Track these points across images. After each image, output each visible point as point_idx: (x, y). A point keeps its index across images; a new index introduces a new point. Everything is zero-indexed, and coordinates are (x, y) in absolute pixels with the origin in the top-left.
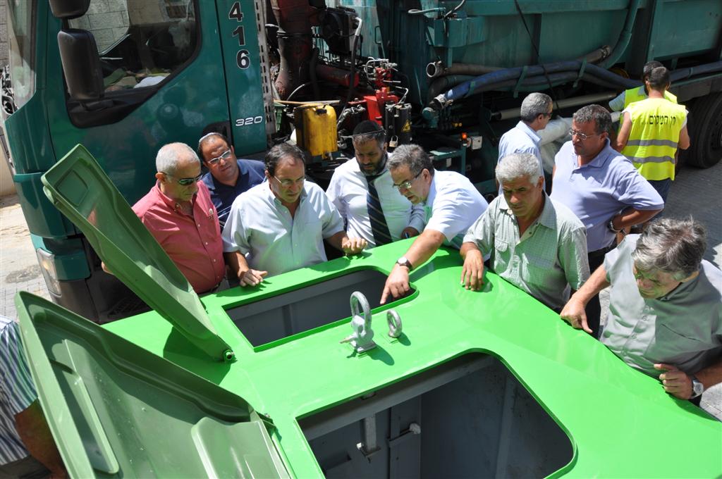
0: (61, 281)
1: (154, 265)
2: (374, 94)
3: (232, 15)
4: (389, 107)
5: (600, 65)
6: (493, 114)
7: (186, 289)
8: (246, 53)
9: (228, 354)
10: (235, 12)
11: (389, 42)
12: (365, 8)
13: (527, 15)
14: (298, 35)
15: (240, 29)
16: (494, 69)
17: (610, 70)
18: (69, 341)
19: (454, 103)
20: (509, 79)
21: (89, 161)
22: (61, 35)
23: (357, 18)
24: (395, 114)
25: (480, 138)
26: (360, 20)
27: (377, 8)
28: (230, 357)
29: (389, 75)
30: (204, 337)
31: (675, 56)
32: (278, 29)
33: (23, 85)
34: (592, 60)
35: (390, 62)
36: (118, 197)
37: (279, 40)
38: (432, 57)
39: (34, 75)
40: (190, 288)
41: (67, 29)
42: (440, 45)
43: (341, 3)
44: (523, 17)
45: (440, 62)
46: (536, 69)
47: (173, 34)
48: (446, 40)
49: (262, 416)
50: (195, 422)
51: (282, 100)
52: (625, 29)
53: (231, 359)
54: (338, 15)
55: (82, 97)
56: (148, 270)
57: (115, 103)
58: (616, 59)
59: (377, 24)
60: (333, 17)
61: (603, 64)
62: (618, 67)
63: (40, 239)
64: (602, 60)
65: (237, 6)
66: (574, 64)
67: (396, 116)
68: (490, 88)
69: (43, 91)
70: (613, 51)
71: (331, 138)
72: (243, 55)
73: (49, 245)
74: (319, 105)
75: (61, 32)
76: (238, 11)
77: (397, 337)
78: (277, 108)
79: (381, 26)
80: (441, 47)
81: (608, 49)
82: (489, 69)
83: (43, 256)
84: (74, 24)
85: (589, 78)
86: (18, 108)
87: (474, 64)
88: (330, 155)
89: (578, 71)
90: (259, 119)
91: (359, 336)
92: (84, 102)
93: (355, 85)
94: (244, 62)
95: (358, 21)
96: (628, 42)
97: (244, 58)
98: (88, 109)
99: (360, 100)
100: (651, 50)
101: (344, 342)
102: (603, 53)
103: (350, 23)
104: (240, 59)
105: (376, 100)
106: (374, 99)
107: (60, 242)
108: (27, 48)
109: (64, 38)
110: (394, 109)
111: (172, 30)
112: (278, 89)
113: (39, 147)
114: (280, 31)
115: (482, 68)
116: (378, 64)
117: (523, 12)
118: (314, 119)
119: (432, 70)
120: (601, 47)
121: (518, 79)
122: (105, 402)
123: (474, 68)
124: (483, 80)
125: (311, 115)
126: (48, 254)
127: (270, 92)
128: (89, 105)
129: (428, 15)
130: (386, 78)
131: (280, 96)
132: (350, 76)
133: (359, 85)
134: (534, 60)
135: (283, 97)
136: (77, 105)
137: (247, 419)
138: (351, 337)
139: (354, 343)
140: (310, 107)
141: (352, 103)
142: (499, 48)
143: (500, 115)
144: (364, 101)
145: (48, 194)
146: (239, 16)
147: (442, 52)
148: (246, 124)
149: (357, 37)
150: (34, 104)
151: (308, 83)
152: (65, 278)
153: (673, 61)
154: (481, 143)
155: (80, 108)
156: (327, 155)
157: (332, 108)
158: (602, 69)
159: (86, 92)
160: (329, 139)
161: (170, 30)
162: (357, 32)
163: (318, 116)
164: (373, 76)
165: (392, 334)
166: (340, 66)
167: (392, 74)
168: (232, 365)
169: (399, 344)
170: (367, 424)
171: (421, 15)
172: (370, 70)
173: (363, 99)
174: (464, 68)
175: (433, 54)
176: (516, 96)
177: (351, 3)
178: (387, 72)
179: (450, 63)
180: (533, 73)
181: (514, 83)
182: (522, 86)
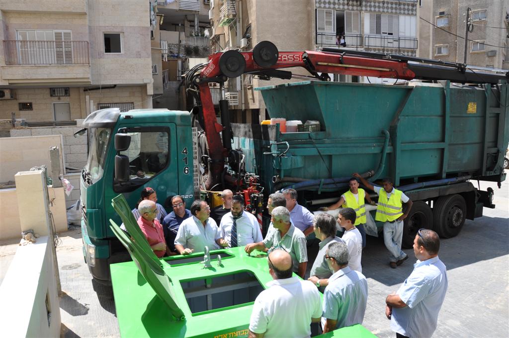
0: (96, 258)
3: (183, 152)
4: (252, 195)
6: (308, 202)
10: (185, 151)
11: (259, 166)
13: (323, 155)
14: (217, 161)
15: (186, 158)
16: (308, 180)
20: (315, 185)
26: (244, 156)
27: (255, 150)
31: (416, 176)
32: (208, 157)
35: (256, 175)
37: (209, 163)
39: (103, 171)
41: (119, 155)
42: (278, 168)
43: (241, 146)
44: (321, 156)
45: (278, 176)
46: (329, 181)
47: (159, 157)
48: (280, 166)
52: (381, 162)
54: (235, 153)
55: (120, 180)
57: (132, 184)
58: (378, 177)
59: (254, 157)
60: (232, 154)
61: (370, 179)
62: (379, 181)
64: (369, 177)
65: (186, 149)
67: (255, 199)
68: (303, 189)
70: (375, 173)
72: (187, 168)
75: (117, 156)
77: (220, 265)
78: (203, 194)
79: (256, 159)
81: (372, 172)
82: (305, 180)
83: (90, 247)
86: (93, 183)
87: (297, 177)
90: (191, 196)
92: (121, 182)
93: (240, 185)
94: (186, 172)
96: (383, 169)
97: (187, 170)
99: (241, 192)
100: (397, 173)
102: (369, 174)
103: (240, 157)
104: (185, 170)
106: (247, 191)
107: (99, 240)
109: (118, 158)
110: (255, 196)
111: (159, 155)
112: (206, 186)
114: (209, 159)
115: (301, 179)
116: (251, 175)
117: (322, 154)
118: (216, 198)
119: (274, 179)
120: (368, 171)
121: (319, 185)
123: (296, 179)
124: (300, 185)
125: (215, 196)
126: (92, 246)
128: (122, 184)
129: (273, 155)
130: (254, 182)
131: (206, 188)
132: (238, 181)
133: (242, 185)
134: (330, 177)
135: (208, 189)
136: (117, 183)
139: (204, 265)
140: (216, 193)
141: (238, 193)
142: (311, 170)
143: (312, 202)
146: (186, 153)
147: (279, 171)
148: (185, 197)
149: (242, 163)
150: (100, 182)
151: (220, 183)
152: (98, 257)
153: (415, 179)
155: (118, 185)
159: (122, 178)
162: (242, 161)
163: (218, 197)
164: (248, 181)
165: (218, 264)
166: (236, 176)
167: (256, 180)
169: (220, 267)
170: (208, 297)
171: (271, 155)
172: (247, 178)
173: (243, 191)
174: (291, 179)
175: (276, 172)
176: (319, 193)
177: (244, 147)
178: (255, 180)
179: (282, 177)
180: (327, 182)
181: (318, 187)
182: (323, 188)
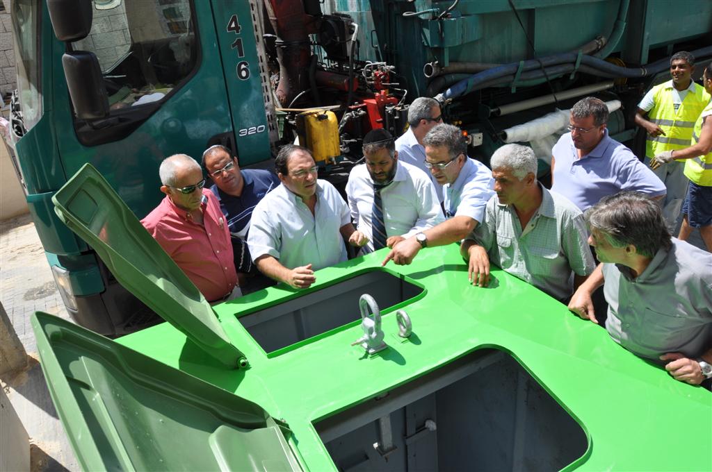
0: (77, 296)
1: (166, 277)
2: (373, 97)
3: (230, 29)
4: (389, 109)
5: (595, 55)
6: (492, 110)
7: (198, 299)
8: (245, 64)
9: (242, 361)
10: (233, 25)
11: (385, 45)
12: (360, 13)
13: (521, 11)
14: (296, 43)
15: (239, 40)
16: (491, 66)
17: (605, 60)
18: (86, 358)
19: (452, 102)
20: (506, 75)
21: (98, 179)
22: (66, 58)
23: (353, 24)
24: (395, 116)
25: (481, 135)
26: (356, 26)
27: (372, 13)
28: (244, 364)
29: (387, 78)
30: (218, 346)
31: (670, 42)
32: (276, 39)
33: (31, 108)
34: (588, 51)
35: (387, 65)
36: (127, 212)
37: (278, 49)
38: (428, 57)
39: (41, 98)
40: (202, 298)
41: (70, 51)
42: (436, 46)
43: (336, 9)
44: (516, 14)
45: (437, 62)
46: (532, 64)
47: (174, 50)
48: (442, 40)
49: (277, 422)
50: (212, 431)
51: (283, 108)
52: (619, 18)
53: (246, 366)
54: (334, 21)
55: (88, 116)
56: (160, 283)
57: (121, 120)
58: (612, 49)
59: (373, 28)
60: (329, 23)
61: (598, 55)
62: (614, 56)
63: (55, 257)
64: (598, 50)
65: (234, 19)
66: (570, 57)
67: (397, 118)
68: (487, 85)
69: (51, 113)
70: (608, 41)
71: (333, 142)
72: (243, 66)
73: (63, 262)
74: (320, 111)
75: (65, 55)
76: (236, 24)
77: (408, 337)
78: (279, 116)
79: (377, 30)
80: (437, 48)
81: (603, 39)
82: (485, 66)
83: (58, 273)
84: (78, 46)
85: (586, 69)
86: (28, 131)
88: (334, 159)
89: (574, 63)
90: (261, 129)
91: (370, 337)
92: (91, 121)
93: (355, 89)
94: (244, 73)
95: (354, 27)
96: (623, 31)
97: (244, 69)
98: (95, 128)
99: (360, 103)
100: (646, 38)
101: (355, 344)
102: (598, 44)
103: (346, 28)
104: (240, 71)
105: (376, 103)
106: (373, 102)
107: (74, 258)
108: (33, 72)
109: (68, 60)
110: (394, 111)
111: (173, 45)
112: (279, 98)
113: (49, 167)
114: (278, 40)
115: (479, 66)
116: (375, 67)
117: (516, 8)
118: (316, 125)
119: (429, 70)
120: (596, 38)
121: (514, 74)
122: (124, 416)
123: (470, 66)
124: (481, 77)
125: (312, 121)
126: (63, 271)
127: (271, 101)
128: (95, 124)
129: (422, 17)
130: (384, 80)
131: (281, 104)
132: (348, 81)
133: (359, 89)
134: (530, 54)
135: (285, 105)
136: (84, 124)
137: (263, 425)
138: (362, 339)
139: (365, 345)
140: (311, 114)
141: (352, 107)
142: (495, 46)
143: (499, 111)
144: (365, 104)
145: (59, 213)
146: (237, 28)
147: (438, 52)
148: (249, 133)
149: (354, 42)
150: (42, 126)
151: (309, 90)
152: (80, 293)
154: (481, 139)
155: (87, 128)
156: (330, 159)
157: (333, 113)
158: (598, 60)
159: (92, 111)
160: (331, 144)
161: (170, 46)
162: (354, 37)
163: (319, 122)
164: (371, 80)
165: (402, 335)
166: (339, 71)
167: (390, 76)
168: (247, 373)
169: (409, 344)
170: (382, 423)
171: (416, 17)
172: (369, 74)
173: (363, 102)
174: (461, 66)
175: (429, 55)
176: (514, 91)
177: (346, 9)
178: (385, 75)
179: (447, 64)
180: (529, 67)
181: (511, 78)
182: (520, 80)
